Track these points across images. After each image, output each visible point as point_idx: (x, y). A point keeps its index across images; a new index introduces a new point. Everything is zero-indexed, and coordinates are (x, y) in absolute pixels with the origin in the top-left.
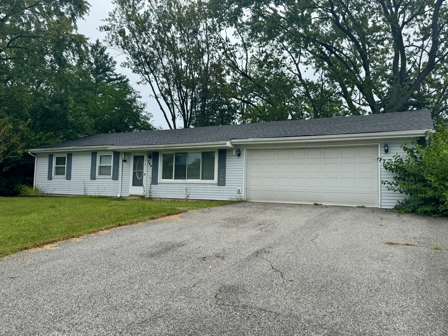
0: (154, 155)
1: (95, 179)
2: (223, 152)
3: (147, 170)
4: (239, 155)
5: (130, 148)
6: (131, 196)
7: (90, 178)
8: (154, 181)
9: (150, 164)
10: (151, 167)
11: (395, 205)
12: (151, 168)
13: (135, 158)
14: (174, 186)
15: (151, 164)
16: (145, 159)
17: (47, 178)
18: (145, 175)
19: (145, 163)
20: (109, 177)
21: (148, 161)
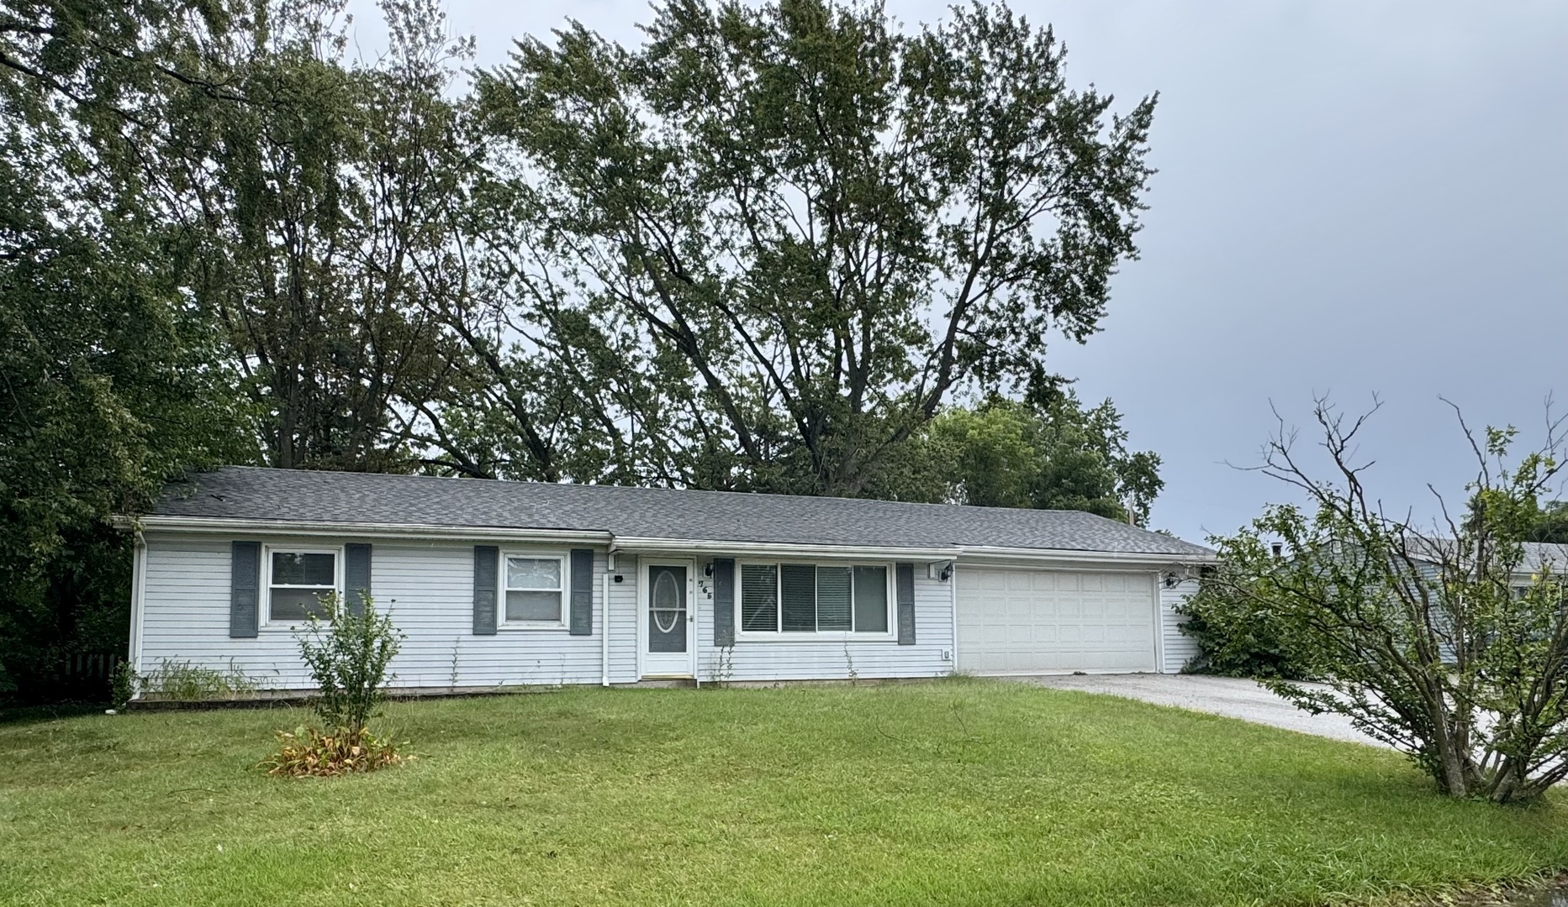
0: (719, 568)
1: (495, 634)
2: (906, 570)
3: (699, 605)
4: (944, 577)
5: (697, 548)
6: (645, 679)
7: (471, 632)
8: (724, 637)
9: (705, 591)
10: (709, 597)
11: (1181, 667)
12: (711, 601)
13: (654, 571)
14: (784, 649)
15: (710, 590)
16: (689, 575)
17: (227, 632)
18: (691, 620)
19: (692, 587)
20: (554, 625)
21: (701, 582)
